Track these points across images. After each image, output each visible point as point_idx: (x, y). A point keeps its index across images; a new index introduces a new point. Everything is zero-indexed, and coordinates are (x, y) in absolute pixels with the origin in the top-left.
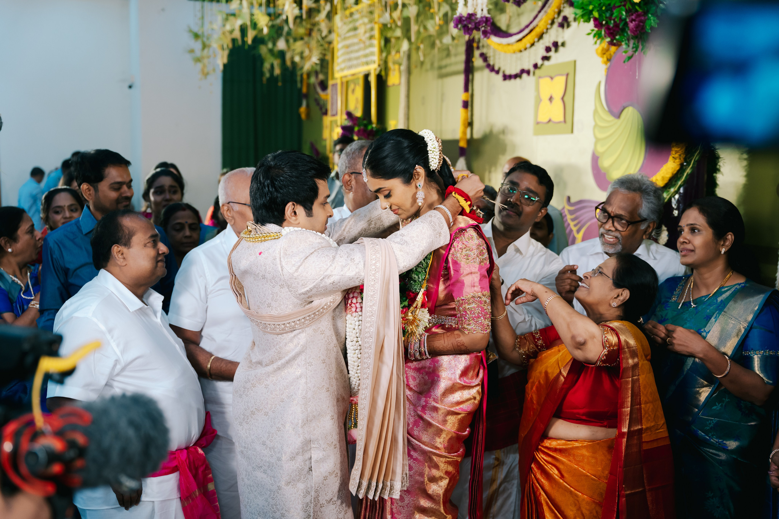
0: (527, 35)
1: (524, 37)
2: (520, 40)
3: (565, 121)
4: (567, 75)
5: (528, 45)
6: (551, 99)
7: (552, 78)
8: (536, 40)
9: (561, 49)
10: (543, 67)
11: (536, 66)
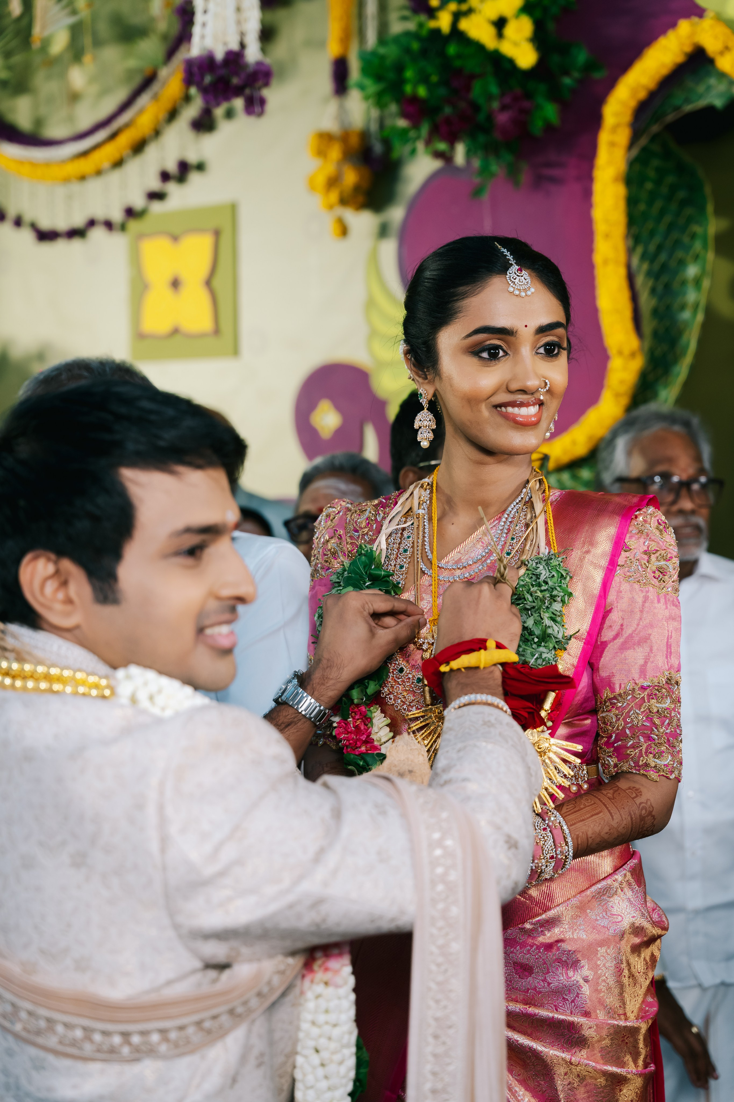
0: (103, 143)
1: (95, 147)
3: (215, 333)
4: (217, 234)
5: (106, 164)
6: (176, 284)
7: (175, 238)
8: (127, 152)
9: (195, 176)
10: (148, 215)
11: (130, 213)
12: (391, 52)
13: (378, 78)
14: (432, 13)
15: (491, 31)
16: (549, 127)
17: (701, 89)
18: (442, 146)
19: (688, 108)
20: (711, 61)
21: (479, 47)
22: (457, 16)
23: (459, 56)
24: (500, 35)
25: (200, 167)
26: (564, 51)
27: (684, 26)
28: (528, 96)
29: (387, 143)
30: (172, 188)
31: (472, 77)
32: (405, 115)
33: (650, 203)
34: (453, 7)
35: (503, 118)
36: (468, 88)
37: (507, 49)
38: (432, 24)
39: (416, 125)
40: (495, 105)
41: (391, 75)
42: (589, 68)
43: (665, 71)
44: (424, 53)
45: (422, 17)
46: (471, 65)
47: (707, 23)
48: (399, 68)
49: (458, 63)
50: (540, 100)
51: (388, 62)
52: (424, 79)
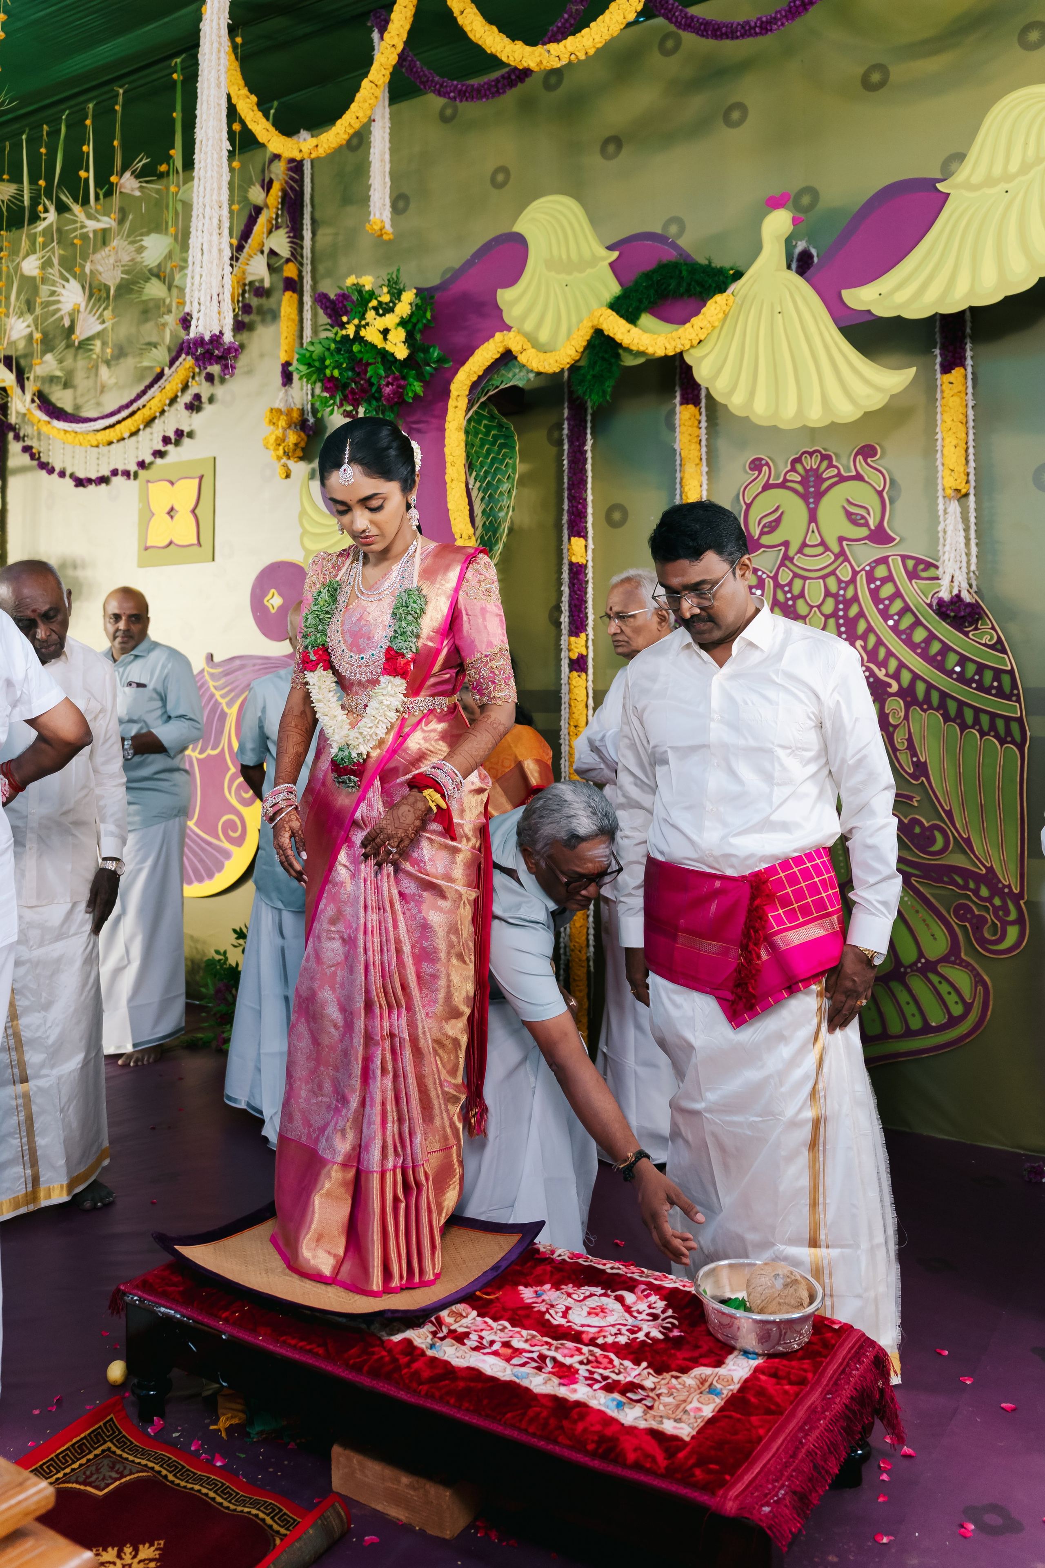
0: (124, 419)
1: (119, 422)
2: (112, 426)
3: (199, 544)
4: (201, 478)
5: (126, 435)
6: (171, 512)
7: (172, 483)
8: (142, 427)
9: (186, 441)
10: (154, 467)
11: (142, 465)
12: (318, 350)
13: (309, 365)
14: (342, 326)
15: (381, 336)
16: (416, 397)
17: (510, 375)
18: (349, 408)
19: (502, 387)
20: (516, 358)
21: (374, 346)
22: (358, 328)
23: (360, 352)
24: (385, 339)
25: (190, 435)
26: (426, 351)
27: (498, 336)
28: (404, 378)
29: (315, 411)
30: (170, 448)
31: (368, 364)
32: (325, 389)
33: (482, 446)
34: (356, 321)
35: (387, 390)
36: (366, 372)
37: (389, 347)
38: (344, 332)
39: (332, 396)
40: (383, 382)
41: (317, 364)
42: (439, 361)
43: (489, 363)
44: (338, 350)
45: (336, 329)
46: (367, 357)
47: (512, 334)
48: (322, 360)
49: (359, 356)
50: (411, 380)
51: (314, 356)
52: (338, 366)
